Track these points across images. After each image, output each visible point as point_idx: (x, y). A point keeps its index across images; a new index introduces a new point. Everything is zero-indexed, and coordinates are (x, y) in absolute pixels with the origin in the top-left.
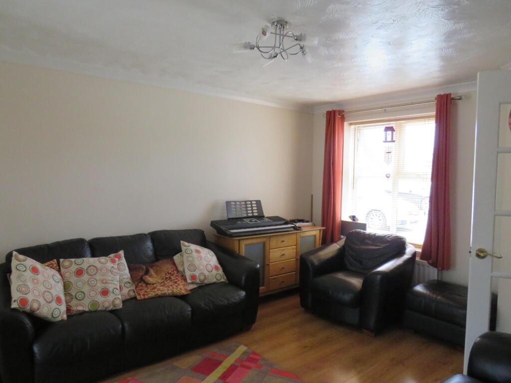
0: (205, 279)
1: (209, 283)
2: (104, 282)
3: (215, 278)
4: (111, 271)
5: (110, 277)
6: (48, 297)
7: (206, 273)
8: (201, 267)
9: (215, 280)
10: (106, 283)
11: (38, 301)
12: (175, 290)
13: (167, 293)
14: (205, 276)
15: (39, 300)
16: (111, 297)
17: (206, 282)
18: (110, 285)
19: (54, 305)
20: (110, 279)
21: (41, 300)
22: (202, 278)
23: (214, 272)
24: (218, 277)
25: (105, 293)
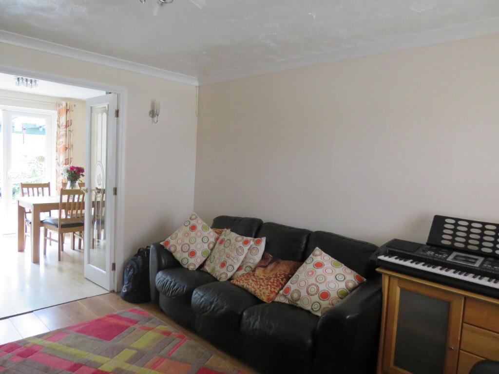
0: (298, 300)
1: (302, 306)
2: (228, 256)
3: (311, 305)
4: (237, 250)
5: (234, 254)
6: (186, 248)
7: (304, 293)
8: (302, 284)
9: (309, 308)
10: (228, 257)
11: (176, 247)
12: (258, 291)
13: (250, 290)
14: (300, 296)
15: (178, 247)
16: (224, 270)
17: (299, 304)
18: (230, 261)
19: (186, 255)
20: (233, 255)
21: (179, 248)
22: (296, 296)
23: (316, 298)
24: (316, 306)
25: (223, 265)
